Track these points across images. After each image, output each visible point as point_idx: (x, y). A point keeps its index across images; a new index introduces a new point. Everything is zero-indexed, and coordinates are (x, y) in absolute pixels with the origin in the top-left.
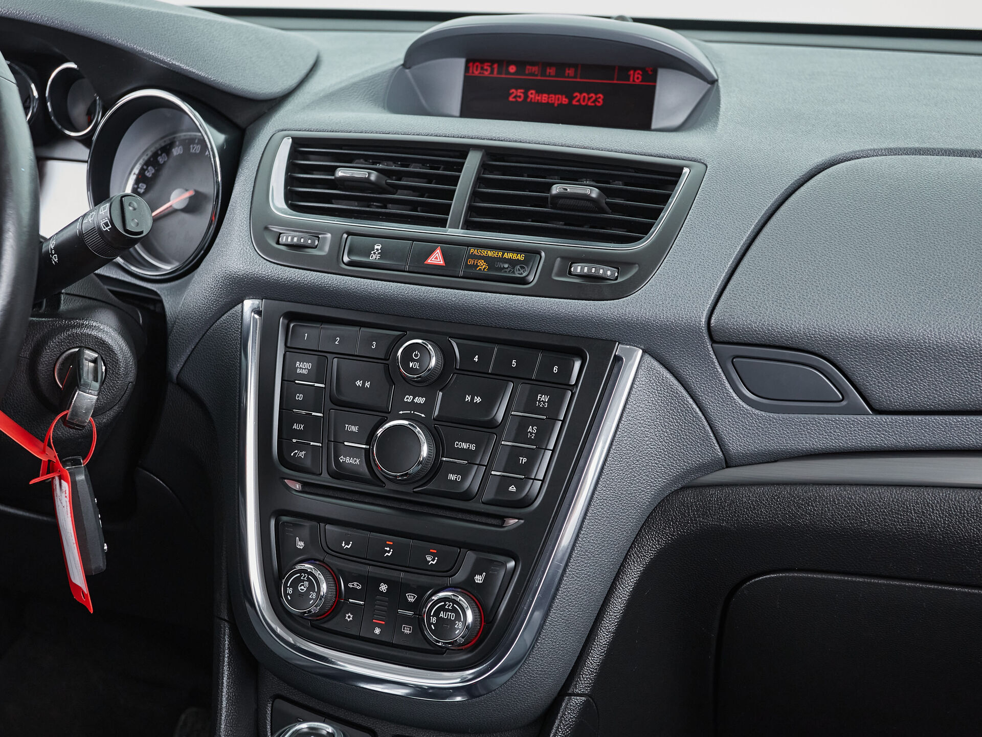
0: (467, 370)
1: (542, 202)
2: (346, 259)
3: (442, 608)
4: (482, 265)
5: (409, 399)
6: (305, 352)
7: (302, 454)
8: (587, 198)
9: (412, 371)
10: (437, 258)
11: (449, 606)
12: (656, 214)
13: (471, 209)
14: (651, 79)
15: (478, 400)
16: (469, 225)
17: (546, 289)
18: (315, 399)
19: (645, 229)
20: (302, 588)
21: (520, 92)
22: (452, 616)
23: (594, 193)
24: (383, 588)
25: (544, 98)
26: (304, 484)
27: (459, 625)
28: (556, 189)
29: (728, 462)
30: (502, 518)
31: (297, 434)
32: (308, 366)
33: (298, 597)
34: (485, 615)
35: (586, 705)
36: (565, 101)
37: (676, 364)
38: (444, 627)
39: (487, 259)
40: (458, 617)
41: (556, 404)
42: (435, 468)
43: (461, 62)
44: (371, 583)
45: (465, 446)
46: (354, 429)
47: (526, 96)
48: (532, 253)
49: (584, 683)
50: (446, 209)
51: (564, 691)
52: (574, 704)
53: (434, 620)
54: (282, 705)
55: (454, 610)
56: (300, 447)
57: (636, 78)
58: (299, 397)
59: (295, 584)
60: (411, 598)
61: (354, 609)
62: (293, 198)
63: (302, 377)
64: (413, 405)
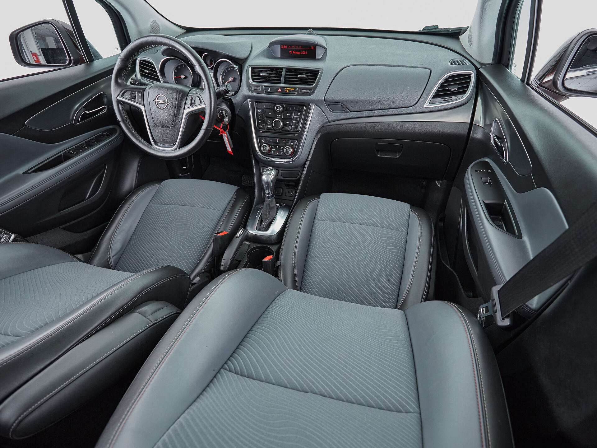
0: (287, 110)
1: (296, 78)
2: (264, 91)
3: (287, 149)
4: (287, 91)
5: (278, 115)
6: (260, 108)
7: (261, 126)
8: (304, 77)
9: (278, 111)
10: (280, 90)
11: (288, 148)
12: (315, 80)
13: (285, 80)
14: (315, 48)
15: (289, 115)
16: (285, 83)
17: (298, 95)
18: (262, 116)
19: (314, 82)
20: (265, 148)
21: (291, 52)
22: (288, 150)
23: (305, 76)
24: (277, 147)
25: (296, 53)
26: (262, 131)
27: (290, 151)
28: (299, 76)
29: (329, 122)
30: (295, 134)
31: (260, 123)
32: (260, 111)
33: (264, 150)
34: (294, 150)
36: (300, 53)
37: (320, 106)
38: (287, 152)
39: (288, 90)
40: (289, 150)
41: (301, 114)
42: (283, 127)
43: (280, 45)
44: (275, 146)
45: (288, 123)
46: (270, 121)
47: (293, 52)
48: (295, 88)
49: (309, 159)
50: (280, 80)
51: (307, 160)
52: (308, 162)
53: (286, 151)
54: (263, 167)
55: (289, 149)
56: (261, 125)
57: (312, 48)
58: (260, 116)
59: (263, 148)
60: (282, 148)
61: (273, 150)
62: (253, 79)
63: (259, 113)
64: (279, 116)
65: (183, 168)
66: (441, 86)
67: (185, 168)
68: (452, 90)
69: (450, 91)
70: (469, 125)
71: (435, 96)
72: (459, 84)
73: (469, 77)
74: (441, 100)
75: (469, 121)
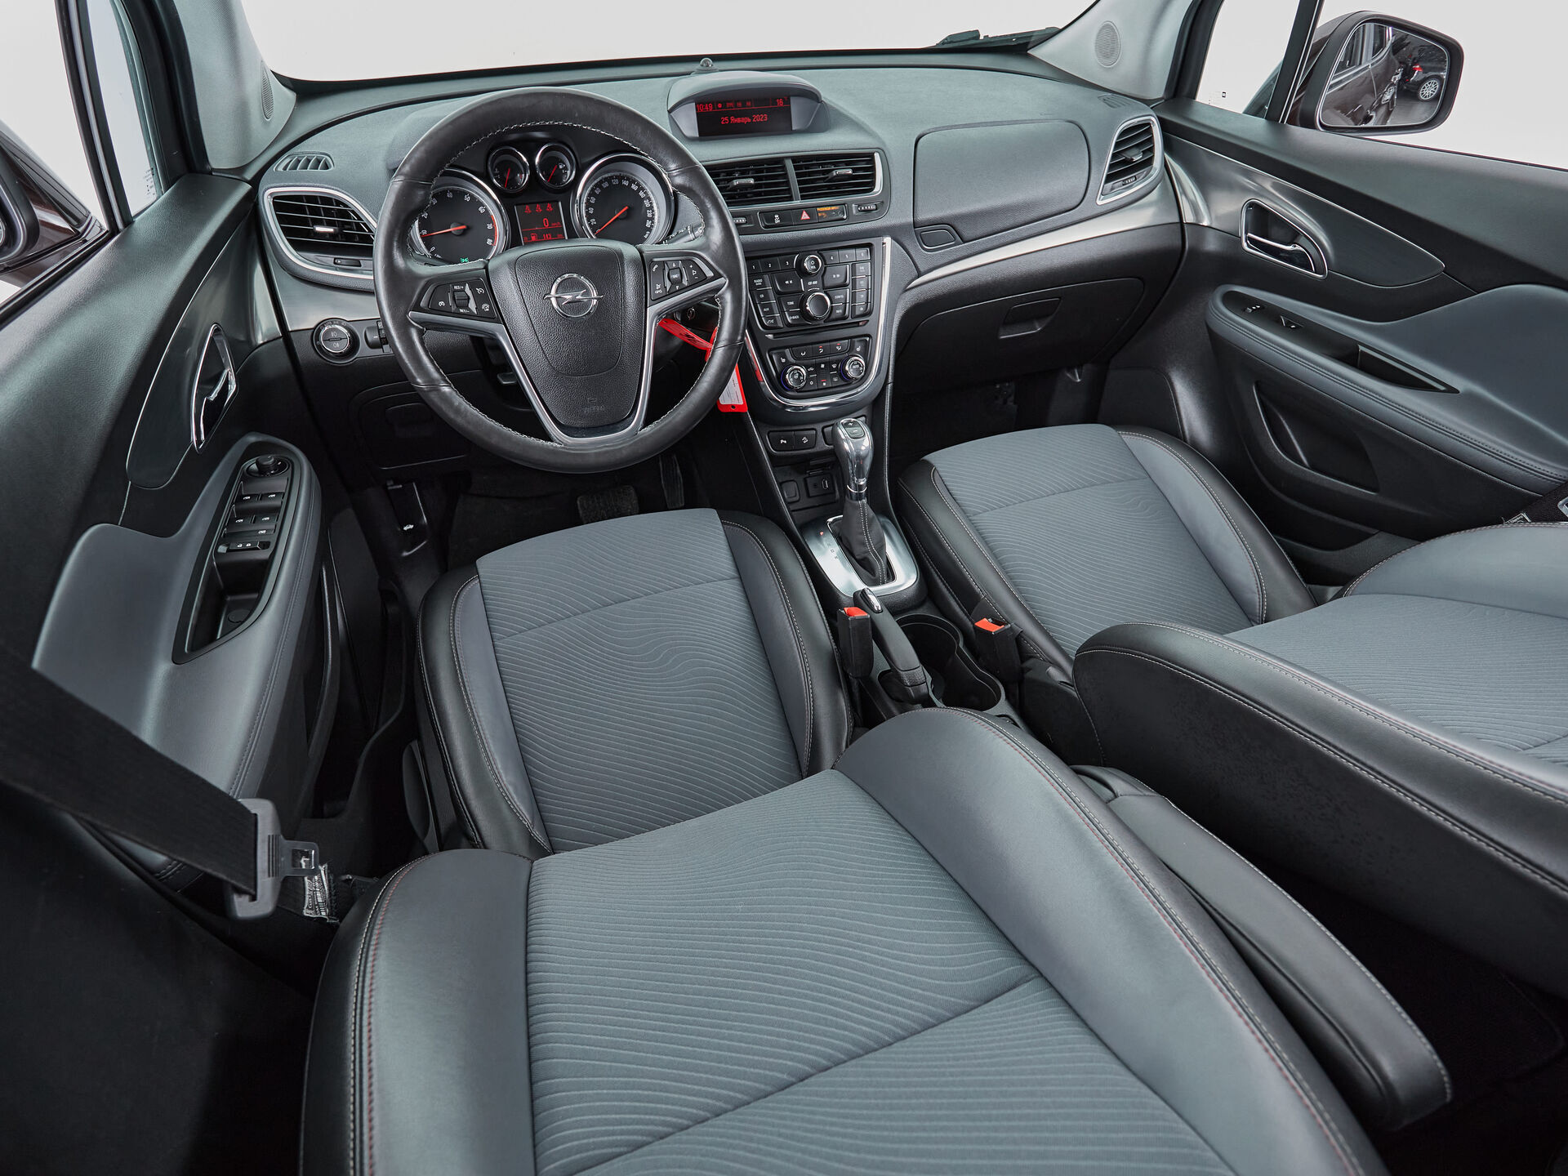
0: (831, 264)
1: (832, 180)
2: (763, 226)
3: (853, 365)
4: (822, 215)
5: (810, 283)
6: (756, 275)
7: (771, 321)
8: (849, 175)
9: (813, 270)
10: (805, 216)
11: (855, 363)
12: (874, 176)
14: (787, 102)
15: (839, 275)
16: (803, 198)
17: (853, 220)
18: (768, 295)
19: (874, 184)
20: (796, 377)
22: (858, 366)
23: (849, 172)
24: (823, 366)
26: (774, 334)
28: (833, 173)
29: (918, 276)
31: (767, 313)
32: (761, 281)
33: (796, 381)
35: (893, 386)
36: (749, 120)
37: (903, 241)
39: (823, 212)
41: (866, 269)
42: (831, 309)
43: (695, 104)
44: (817, 366)
45: (839, 297)
46: (792, 303)
47: (730, 120)
48: (842, 205)
51: (886, 384)
54: (771, 434)
55: (858, 363)
56: (771, 318)
57: (780, 103)
58: (762, 296)
59: (793, 377)
61: (812, 379)
63: (759, 287)
64: (812, 286)
65: (405, 528)
66: (1114, 156)
67: (411, 527)
68: (1135, 159)
69: (1131, 161)
70: (1179, 225)
71: (1109, 178)
72: (1137, 146)
73: (1145, 128)
74: (1118, 182)
75: (1177, 220)
